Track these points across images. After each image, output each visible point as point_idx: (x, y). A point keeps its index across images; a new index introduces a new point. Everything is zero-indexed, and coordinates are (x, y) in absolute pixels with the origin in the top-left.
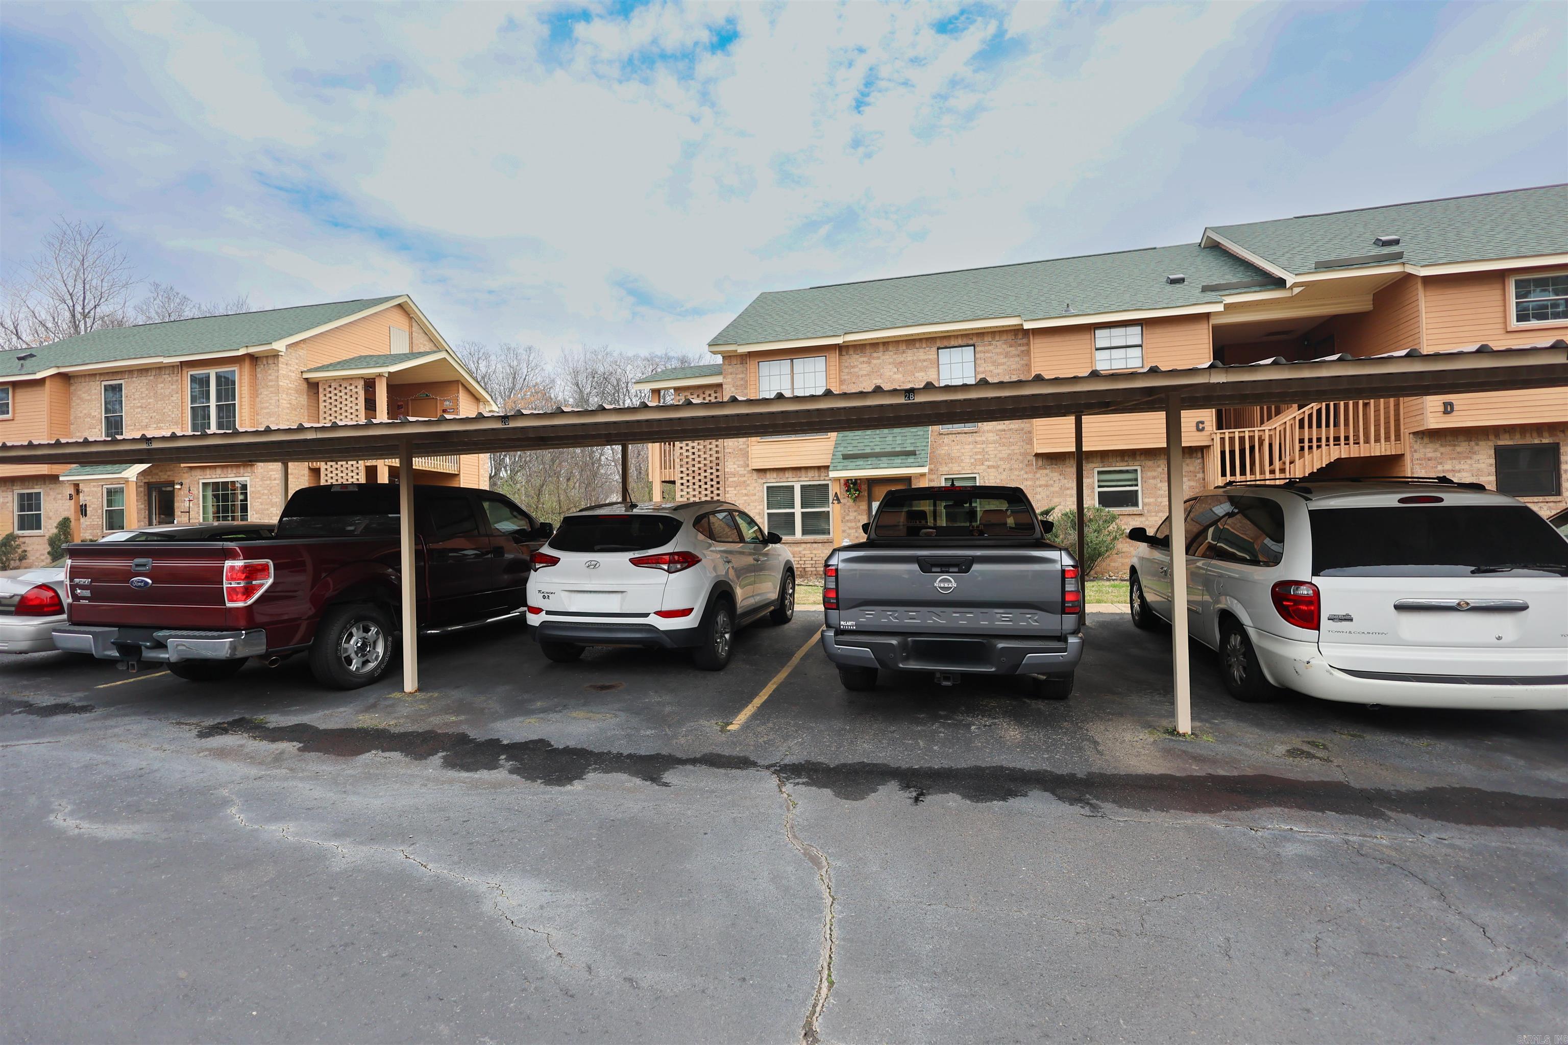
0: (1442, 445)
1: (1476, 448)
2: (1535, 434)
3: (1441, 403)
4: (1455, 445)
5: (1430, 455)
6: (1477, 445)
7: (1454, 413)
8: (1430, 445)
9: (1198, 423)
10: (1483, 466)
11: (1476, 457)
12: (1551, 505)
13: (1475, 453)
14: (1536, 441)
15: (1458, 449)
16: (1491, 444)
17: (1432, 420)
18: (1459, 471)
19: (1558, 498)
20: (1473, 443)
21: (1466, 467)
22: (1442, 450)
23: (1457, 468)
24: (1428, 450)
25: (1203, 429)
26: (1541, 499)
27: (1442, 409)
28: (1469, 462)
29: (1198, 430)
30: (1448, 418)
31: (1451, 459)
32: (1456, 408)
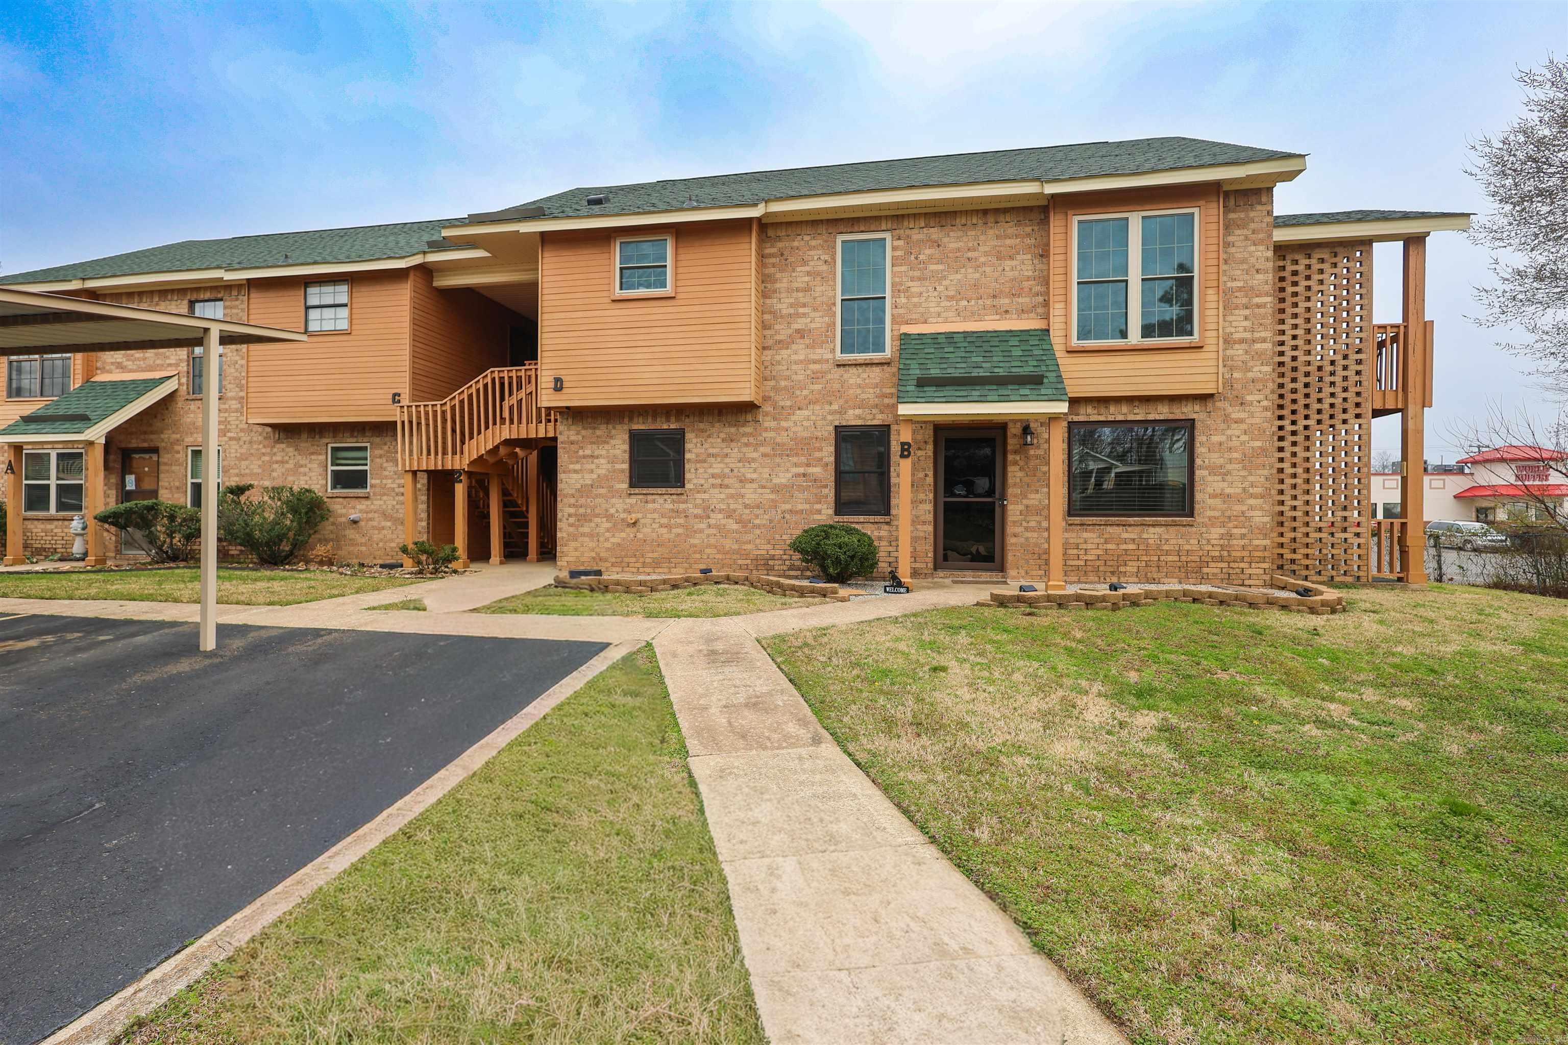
0: (584, 428)
1: (613, 432)
2: (664, 419)
3: (552, 379)
4: (595, 428)
5: (573, 438)
6: (614, 428)
7: (564, 391)
8: (573, 427)
9: (395, 395)
10: (618, 452)
11: (613, 442)
12: (674, 497)
13: (611, 437)
14: (665, 427)
15: (598, 432)
16: (626, 427)
17: (544, 398)
18: (597, 457)
19: (679, 490)
20: (610, 426)
21: (604, 452)
22: (584, 432)
23: (596, 453)
24: (572, 432)
25: (399, 402)
26: (664, 490)
27: (552, 385)
28: (606, 447)
29: (394, 402)
30: (558, 396)
31: (592, 443)
32: (565, 385)
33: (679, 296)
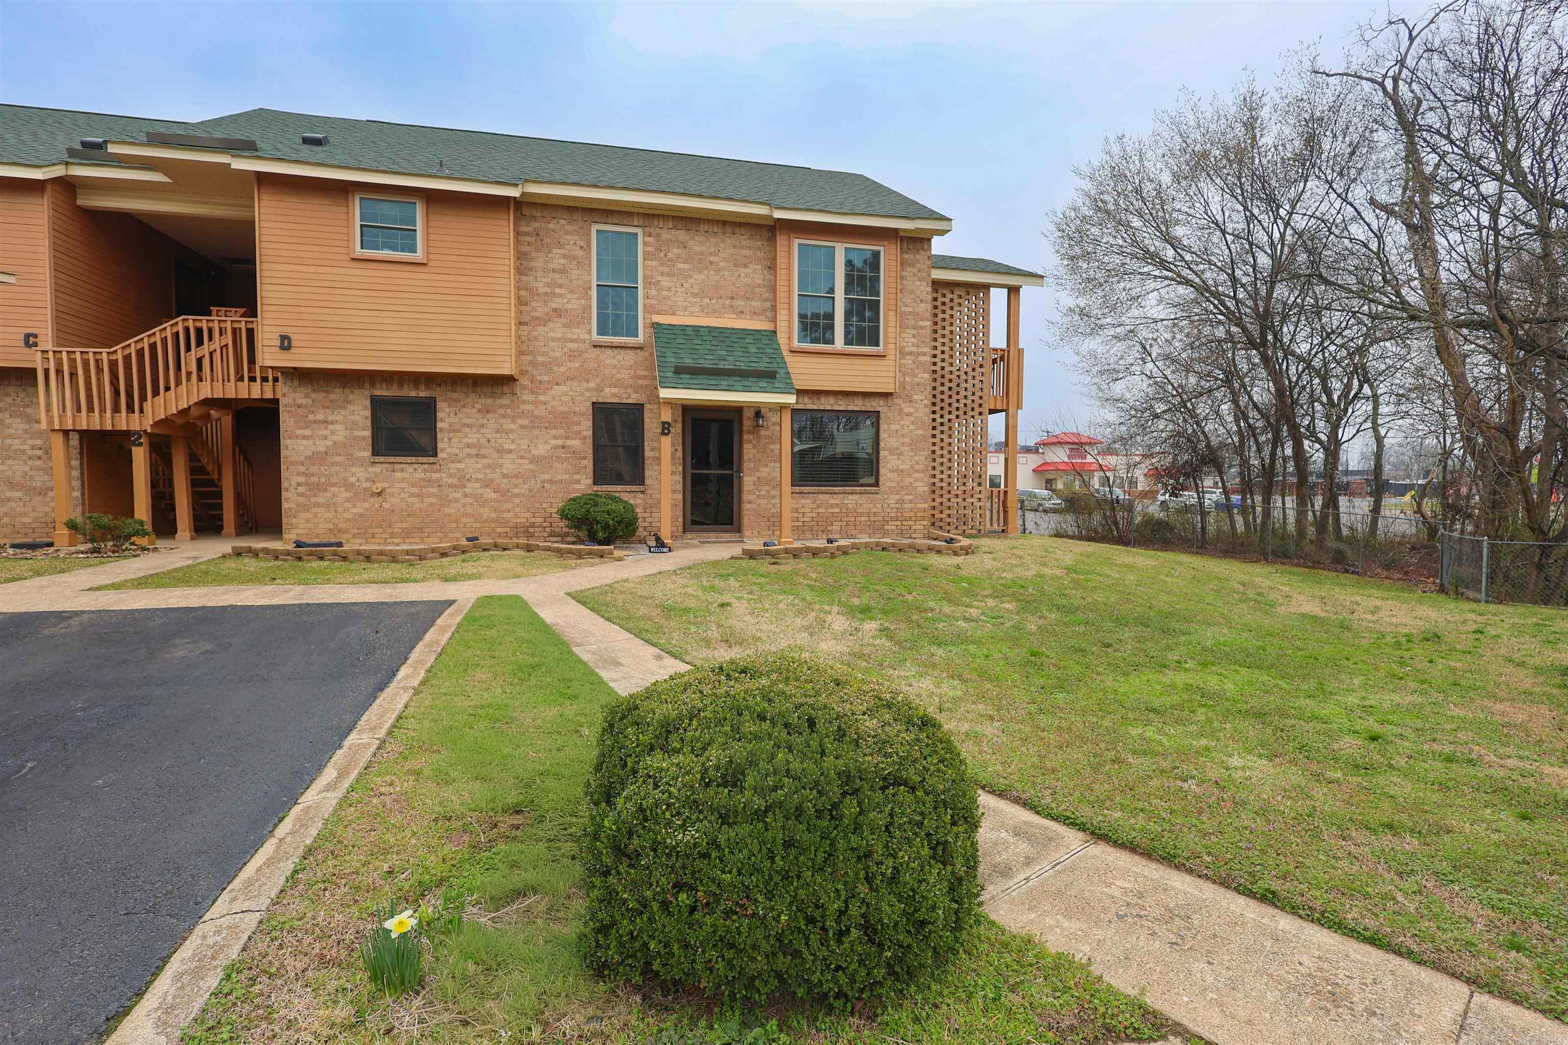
0: (314, 391)
1: (351, 397)
2: (412, 386)
3: (276, 336)
4: (328, 392)
5: (300, 401)
6: (353, 393)
7: (293, 350)
8: (300, 389)
9: (28, 336)
10: (358, 418)
11: (351, 408)
12: (426, 466)
13: (349, 402)
14: (413, 394)
15: (332, 396)
16: (367, 393)
17: (267, 356)
18: (332, 423)
19: (432, 460)
20: (347, 391)
21: (339, 418)
22: (314, 395)
23: (331, 418)
24: (298, 395)
25: (36, 345)
26: (414, 459)
27: (278, 343)
28: (343, 412)
29: (28, 345)
30: (284, 355)
31: (324, 407)
32: (294, 343)
33: (431, 264)
